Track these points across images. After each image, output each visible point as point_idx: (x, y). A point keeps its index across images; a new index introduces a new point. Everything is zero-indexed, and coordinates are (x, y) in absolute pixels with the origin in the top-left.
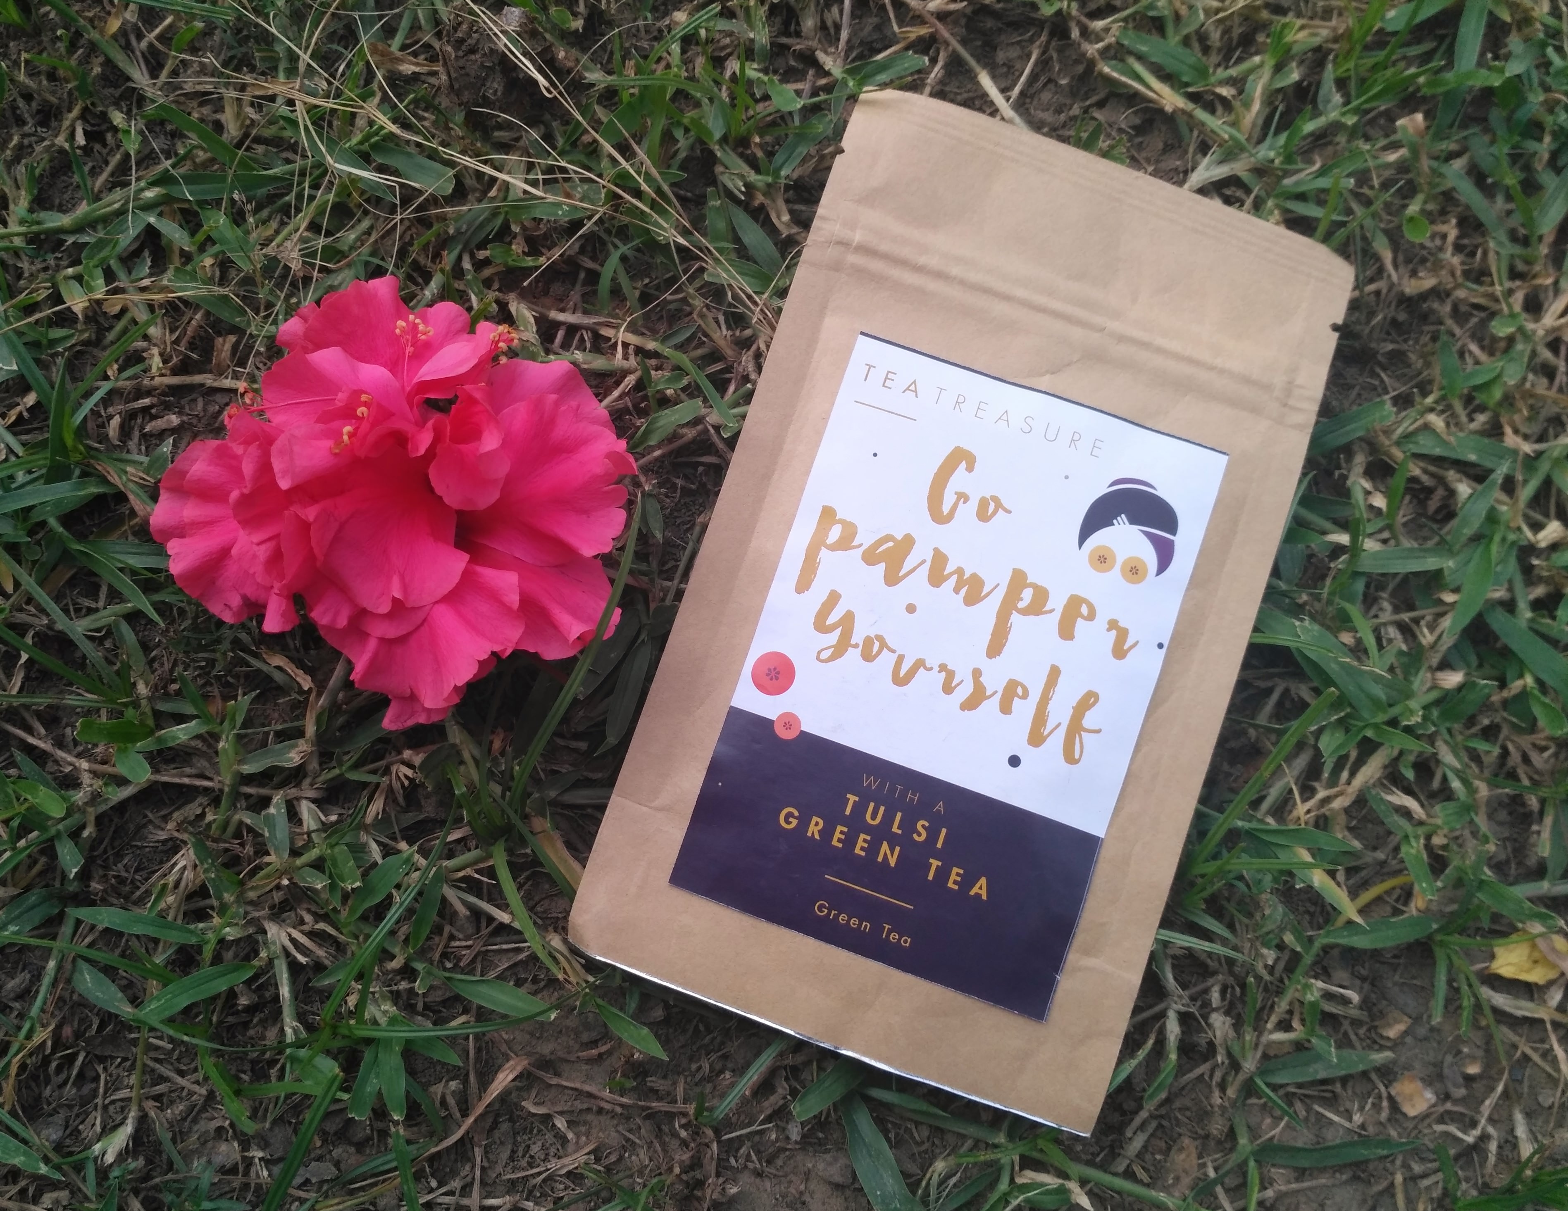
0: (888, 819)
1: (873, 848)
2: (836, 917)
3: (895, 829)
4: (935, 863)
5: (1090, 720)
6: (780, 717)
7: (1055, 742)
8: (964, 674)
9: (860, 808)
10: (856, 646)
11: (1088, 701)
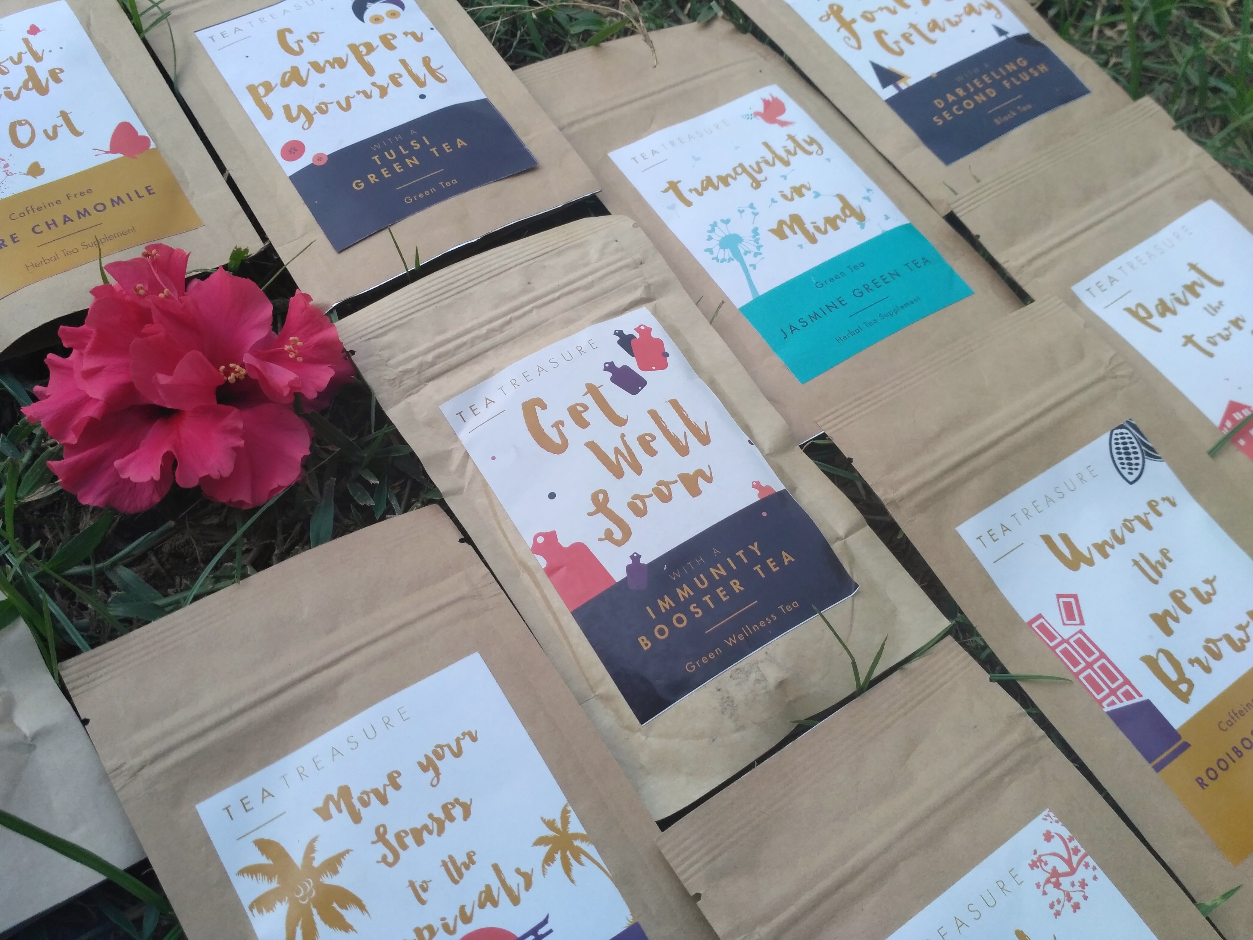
0: (398, 152)
1: (404, 165)
2: (418, 197)
3: (404, 152)
4: (434, 150)
5: (434, 65)
6: (313, 160)
7: (430, 79)
8: (368, 88)
9: (382, 158)
10: (315, 113)
11: (426, 62)
